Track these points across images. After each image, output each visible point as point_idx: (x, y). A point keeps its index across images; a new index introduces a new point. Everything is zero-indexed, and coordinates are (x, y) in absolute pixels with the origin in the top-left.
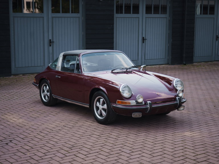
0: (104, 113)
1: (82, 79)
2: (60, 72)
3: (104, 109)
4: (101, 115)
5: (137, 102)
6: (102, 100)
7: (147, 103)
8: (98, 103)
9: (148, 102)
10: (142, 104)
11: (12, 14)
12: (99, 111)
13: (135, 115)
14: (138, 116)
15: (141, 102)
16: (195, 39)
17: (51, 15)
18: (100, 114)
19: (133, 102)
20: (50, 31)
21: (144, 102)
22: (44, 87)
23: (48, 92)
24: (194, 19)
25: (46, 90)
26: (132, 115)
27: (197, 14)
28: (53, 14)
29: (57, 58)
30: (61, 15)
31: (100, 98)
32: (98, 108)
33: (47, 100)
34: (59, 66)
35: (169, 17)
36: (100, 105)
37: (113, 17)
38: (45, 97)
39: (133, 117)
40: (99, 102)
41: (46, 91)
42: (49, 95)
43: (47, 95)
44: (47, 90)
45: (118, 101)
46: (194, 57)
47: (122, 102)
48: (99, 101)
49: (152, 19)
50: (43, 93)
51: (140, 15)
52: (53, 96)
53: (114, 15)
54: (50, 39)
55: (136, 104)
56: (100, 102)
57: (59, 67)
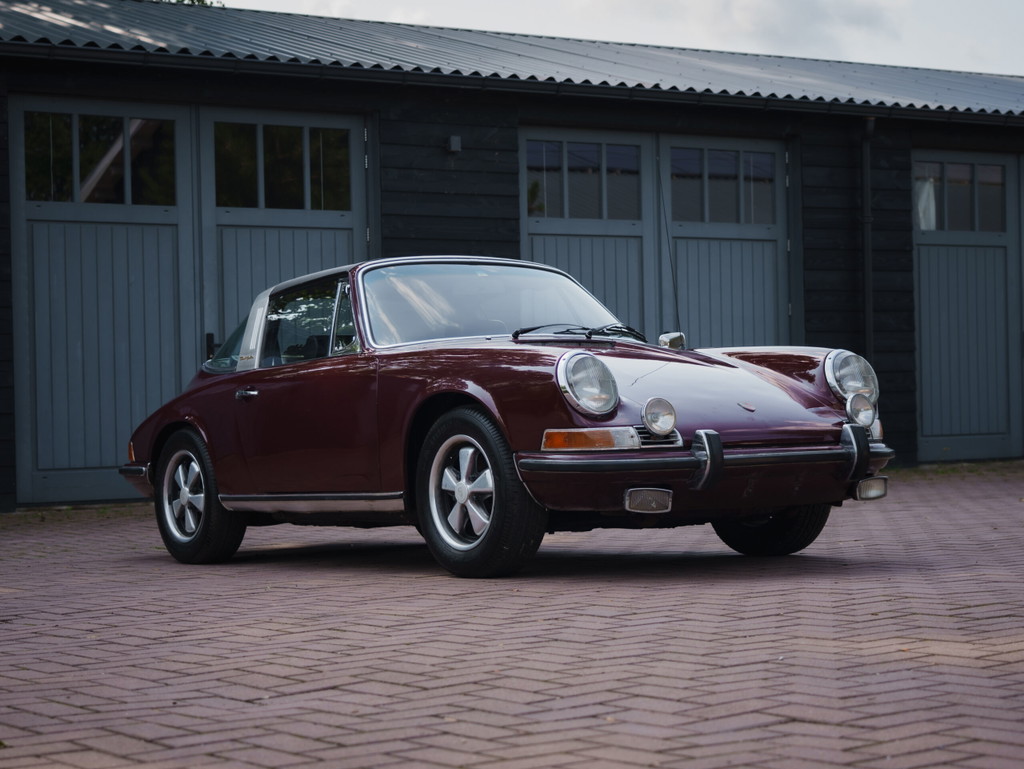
0: (480, 519)
1: (368, 377)
2: (256, 373)
3: (479, 498)
4: (466, 532)
5: (647, 433)
6: (467, 453)
7: (699, 437)
8: (447, 472)
9: (702, 432)
10: (672, 443)
11: (22, 206)
12: (454, 517)
13: (639, 500)
14: (654, 505)
15: (667, 436)
16: (917, 346)
17: (212, 214)
18: (461, 530)
19: (625, 436)
20: (207, 291)
21: (680, 437)
22: (177, 467)
23: (195, 490)
24: (911, 251)
25: (186, 483)
26: (623, 499)
27: (923, 226)
28: (223, 209)
29: (241, 321)
30: (261, 214)
31: (457, 447)
32: (447, 500)
33: (192, 534)
34: (252, 346)
35: (788, 238)
36: (459, 479)
37: (516, 231)
38: (180, 521)
39: (627, 508)
40: (456, 467)
41: (185, 490)
42: (201, 506)
43: (193, 508)
44: (192, 478)
45: (549, 436)
46: (923, 436)
47: (570, 439)
48: (452, 461)
49: (703, 244)
50: (170, 503)
51: (646, 227)
52: (223, 499)
53: (517, 220)
54: (207, 331)
55: (643, 444)
56: (459, 469)
57: (254, 351)
